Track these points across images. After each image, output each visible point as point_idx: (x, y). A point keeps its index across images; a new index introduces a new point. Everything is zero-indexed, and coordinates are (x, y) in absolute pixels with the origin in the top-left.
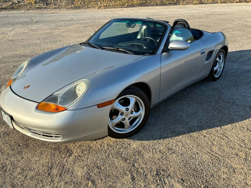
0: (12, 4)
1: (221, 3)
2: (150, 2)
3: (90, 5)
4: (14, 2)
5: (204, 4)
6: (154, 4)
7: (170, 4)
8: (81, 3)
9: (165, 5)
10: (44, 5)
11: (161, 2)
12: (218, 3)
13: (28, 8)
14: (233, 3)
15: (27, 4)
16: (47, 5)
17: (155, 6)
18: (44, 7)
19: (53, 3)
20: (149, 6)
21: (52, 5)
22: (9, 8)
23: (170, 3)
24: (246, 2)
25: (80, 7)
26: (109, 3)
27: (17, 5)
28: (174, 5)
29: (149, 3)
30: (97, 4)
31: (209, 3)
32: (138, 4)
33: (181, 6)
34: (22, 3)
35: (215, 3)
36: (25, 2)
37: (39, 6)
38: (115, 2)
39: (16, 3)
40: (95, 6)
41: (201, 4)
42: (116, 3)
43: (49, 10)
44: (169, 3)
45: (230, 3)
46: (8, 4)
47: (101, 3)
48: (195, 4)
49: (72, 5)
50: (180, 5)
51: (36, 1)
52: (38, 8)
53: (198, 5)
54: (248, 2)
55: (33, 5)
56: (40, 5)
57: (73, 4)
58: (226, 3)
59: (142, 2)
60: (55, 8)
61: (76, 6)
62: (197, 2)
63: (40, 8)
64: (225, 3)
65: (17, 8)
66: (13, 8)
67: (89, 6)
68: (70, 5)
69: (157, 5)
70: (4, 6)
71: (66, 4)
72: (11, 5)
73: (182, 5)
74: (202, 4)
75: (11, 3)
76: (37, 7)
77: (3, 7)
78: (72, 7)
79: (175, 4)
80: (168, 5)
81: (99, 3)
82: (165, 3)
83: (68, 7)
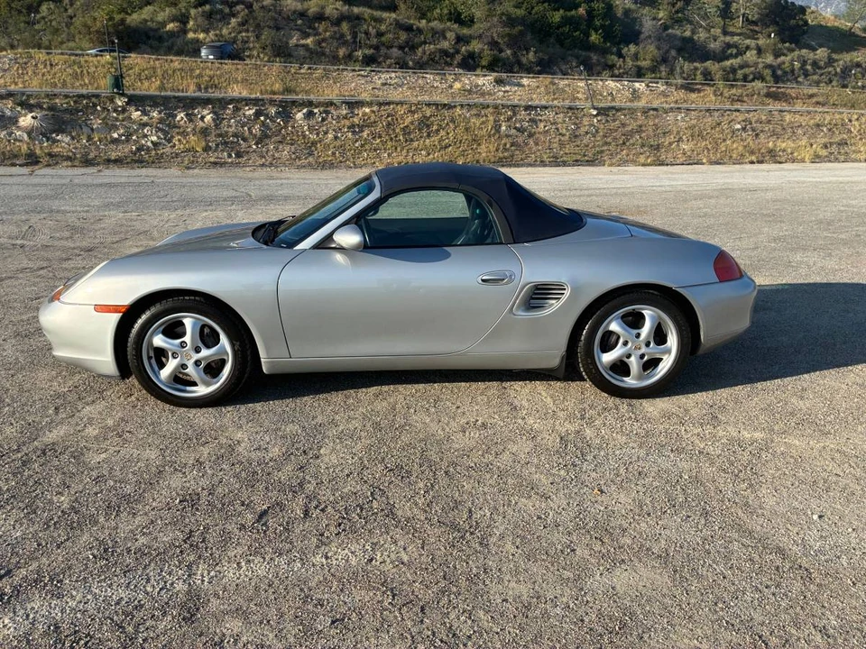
0: (139, 149)
1: (712, 163)
2: (524, 156)
3: (359, 158)
4: (143, 145)
5: (667, 165)
6: (536, 161)
7: (577, 163)
8: (334, 154)
9: (564, 164)
10: (230, 156)
11: (553, 157)
12: (703, 164)
13: (186, 162)
14: (742, 163)
15: (182, 152)
16: (239, 155)
17: (539, 166)
18: (232, 163)
19: (254, 151)
20: (522, 166)
21: (254, 157)
22: (129, 160)
23: (577, 161)
24: (775, 163)
25: (333, 164)
26: (411, 154)
27: (154, 152)
28: (590, 165)
29: (522, 159)
30: (378, 156)
31: (678, 162)
32: (493, 160)
33: (606, 169)
34: (168, 150)
35: (695, 164)
36: (174, 147)
37: (217, 158)
38: (429, 154)
39: (148, 147)
40: (374, 163)
41: (659, 165)
42: (431, 156)
43: (248, 169)
44: (575, 159)
45: (734, 164)
46: (126, 150)
47: (389, 155)
48: (643, 165)
49: (311, 159)
50: (604, 165)
51: (207, 145)
52: (215, 164)
53: (652, 167)
54: (780, 163)
55: (198, 154)
56: (220, 156)
57: (311, 154)
58: (724, 164)
59: (501, 155)
60: (263, 165)
61: (321, 161)
62: (649, 161)
63: (222, 165)
64: (720, 164)
65: (153, 162)
66: (141, 163)
67: (357, 162)
68: (306, 158)
69: (543, 164)
70: (113, 156)
71: (293, 156)
72: (135, 154)
73: (611, 165)
74: (663, 165)
75: (134, 148)
76: (212, 160)
77: (113, 158)
78: (310, 165)
79: (591, 163)
80: (574, 165)
81: (386, 155)
82: (565, 158)
83: (298, 163)
